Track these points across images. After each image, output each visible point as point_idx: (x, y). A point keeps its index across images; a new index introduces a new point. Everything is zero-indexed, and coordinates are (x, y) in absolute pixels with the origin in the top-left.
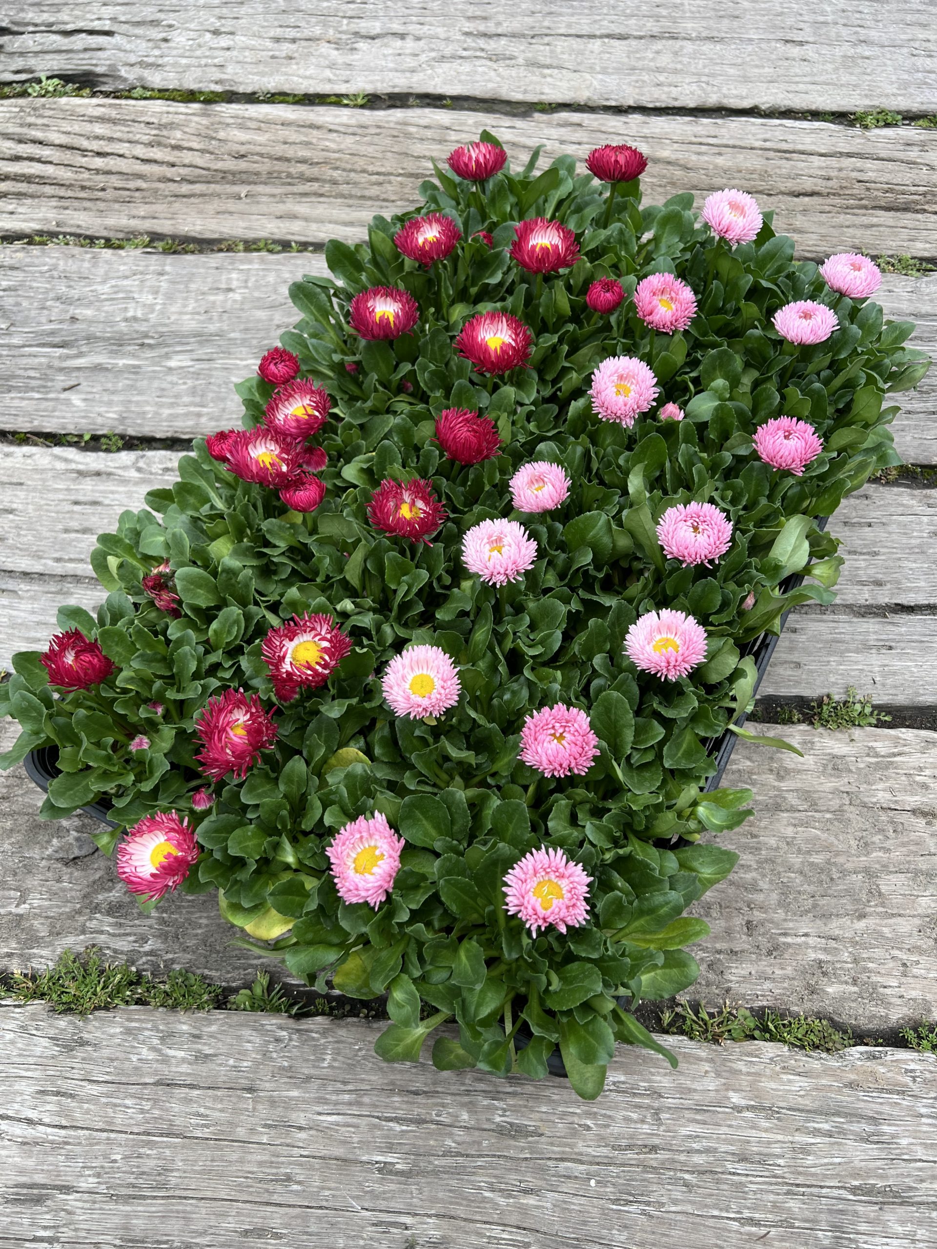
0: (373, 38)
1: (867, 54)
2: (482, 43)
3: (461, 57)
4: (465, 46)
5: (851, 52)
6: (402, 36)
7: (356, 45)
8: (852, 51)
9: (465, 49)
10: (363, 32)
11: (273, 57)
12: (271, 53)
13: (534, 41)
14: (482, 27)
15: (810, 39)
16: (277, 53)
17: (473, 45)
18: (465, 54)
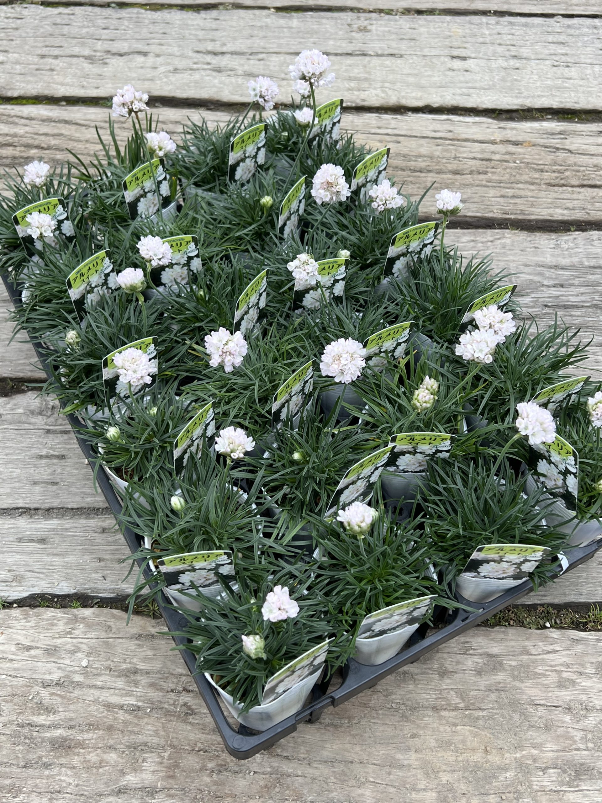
0: (121, 55)
1: (517, 65)
2: (209, 58)
3: (191, 70)
4: (195, 60)
5: (504, 64)
6: (145, 54)
7: (107, 61)
8: (506, 64)
9: (195, 63)
10: (114, 50)
11: (37, 70)
12: (37, 67)
13: (251, 57)
14: (210, 47)
15: (473, 55)
16: (42, 66)
17: (202, 60)
18: (195, 66)
